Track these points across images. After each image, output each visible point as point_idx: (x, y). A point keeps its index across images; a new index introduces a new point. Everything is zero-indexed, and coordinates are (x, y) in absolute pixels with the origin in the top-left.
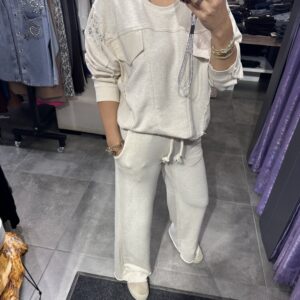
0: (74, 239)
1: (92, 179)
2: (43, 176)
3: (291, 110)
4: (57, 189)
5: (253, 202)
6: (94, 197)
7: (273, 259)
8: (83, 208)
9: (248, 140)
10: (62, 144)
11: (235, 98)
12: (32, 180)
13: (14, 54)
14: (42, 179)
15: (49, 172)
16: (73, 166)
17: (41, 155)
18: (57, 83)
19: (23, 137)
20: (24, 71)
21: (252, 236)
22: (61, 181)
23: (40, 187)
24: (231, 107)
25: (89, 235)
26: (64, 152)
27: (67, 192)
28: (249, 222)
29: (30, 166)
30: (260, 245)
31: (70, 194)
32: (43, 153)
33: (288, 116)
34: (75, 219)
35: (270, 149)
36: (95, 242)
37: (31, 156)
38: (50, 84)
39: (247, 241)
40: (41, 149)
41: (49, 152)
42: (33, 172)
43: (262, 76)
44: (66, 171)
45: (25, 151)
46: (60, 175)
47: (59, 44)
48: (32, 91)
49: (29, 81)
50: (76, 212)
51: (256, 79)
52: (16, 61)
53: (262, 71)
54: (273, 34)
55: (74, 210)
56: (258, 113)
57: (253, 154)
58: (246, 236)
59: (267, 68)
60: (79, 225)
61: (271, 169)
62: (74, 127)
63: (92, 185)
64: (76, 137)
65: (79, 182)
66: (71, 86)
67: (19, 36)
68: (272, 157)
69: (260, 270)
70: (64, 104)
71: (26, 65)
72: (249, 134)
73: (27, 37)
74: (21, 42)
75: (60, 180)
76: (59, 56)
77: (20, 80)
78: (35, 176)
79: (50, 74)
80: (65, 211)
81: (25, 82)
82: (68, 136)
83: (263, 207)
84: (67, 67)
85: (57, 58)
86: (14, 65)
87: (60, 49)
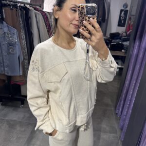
2: (12, 120)
3: (133, 87)
4: (18, 128)
5: (119, 134)
8: (31, 138)
13: (2, 61)
14: (11, 123)
15: (14, 119)
16: (27, 115)
17: (11, 109)
18: (21, 74)
19: (3, 100)
20: (6, 69)
23: (9, 127)
27: (23, 129)
29: (5, 115)
31: (25, 131)
33: (132, 91)
34: (26, 145)
35: (125, 106)
37: (6, 110)
38: (18, 75)
40: (12, 106)
41: (16, 107)
42: (7, 118)
44: (23, 118)
45: (3, 107)
46: (20, 120)
47: (24, 56)
48: (9, 78)
49: (8, 73)
51: (118, 70)
52: (2, 64)
53: (120, 66)
55: (26, 140)
57: (117, 108)
59: (122, 65)
61: (126, 116)
65: (30, 124)
67: (5, 53)
68: (126, 110)
71: (7, 66)
72: (115, 97)
73: (9, 54)
74: (5, 56)
75: (20, 122)
76: (23, 62)
77: (4, 73)
78: (8, 121)
79: (18, 71)
80: (21, 140)
81: (6, 74)
86: (1, 66)
87: (24, 59)
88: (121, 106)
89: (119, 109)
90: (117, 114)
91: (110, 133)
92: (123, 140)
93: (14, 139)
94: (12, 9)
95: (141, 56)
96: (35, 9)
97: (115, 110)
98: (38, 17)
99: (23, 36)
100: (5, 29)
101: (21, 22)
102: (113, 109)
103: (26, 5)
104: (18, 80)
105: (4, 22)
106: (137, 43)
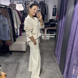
0: (15, 76)
1: (19, 62)
2: (6, 62)
4: (10, 65)
5: (57, 62)
6: (20, 66)
7: (63, 74)
8: (17, 69)
9: (54, 49)
10: (11, 54)
11: (50, 41)
12: (3, 63)
14: (6, 63)
15: (8, 61)
16: (14, 59)
17: (5, 57)
19: (1, 53)
20: (2, 37)
21: (58, 70)
22: (11, 63)
23: (6, 65)
24: (50, 43)
25: (19, 75)
26: (11, 56)
27: (13, 65)
28: (57, 67)
29: (3, 60)
30: (60, 72)
31: (14, 66)
33: (60, 42)
34: (15, 71)
36: (21, 76)
37: (3, 58)
38: (8, 40)
40: (5, 56)
41: (7, 56)
42: (4, 61)
43: (55, 36)
44: (12, 60)
51: (54, 37)
53: (55, 34)
54: (56, 27)
55: (15, 69)
58: (56, 70)
60: (16, 73)
62: (13, 50)
64: (14, 52)
65: (16, 63)
66: (13, 40)
68: (59, 51)
69: (61, 77)
70: (11, 44)
74: (2, 31)
75: (11, 62)
77: (1, 39)
78: (4, 62)
80: (13, 70)
81: (2, 40)
84: (12, 36)
87: (11, 32)
88: (57, 50)
89: (56, 52)
90: (55, 54)
91: (53, 62)
92: (59, 64)
93: (9, 69)
94: (4, 9)
96: (14, 9)
98: (15, 13)
99: (10, 21)
100: (1, 18)
101: (9, 15)
102: (53, 53)
103: (10, 7)
104: (8, 42)
105: (1, 15)
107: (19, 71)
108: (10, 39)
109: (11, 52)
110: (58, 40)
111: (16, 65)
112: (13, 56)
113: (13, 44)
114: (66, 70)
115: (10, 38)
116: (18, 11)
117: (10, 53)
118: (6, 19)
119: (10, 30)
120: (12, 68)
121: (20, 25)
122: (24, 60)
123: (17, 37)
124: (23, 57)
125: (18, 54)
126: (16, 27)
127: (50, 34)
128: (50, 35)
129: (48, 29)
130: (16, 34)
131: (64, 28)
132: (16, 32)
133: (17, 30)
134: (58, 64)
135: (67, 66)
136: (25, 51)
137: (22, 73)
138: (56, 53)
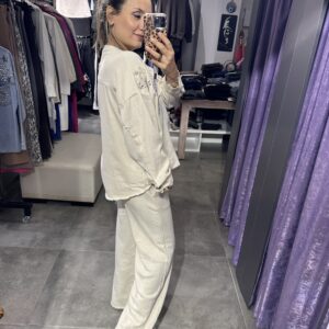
0: (46, 312)
1: (62, 247)
2: (6, 248)
4: (24, 261)
5: (228, 255)
6: (66, 266)
7: (251, 306)
8: (54, 278)
9: (218, 198)
10: (28, 213)
11: (202, 158)
14: (8, 252)
15: (14, 244)
16: (40, 235)
17: (3, 227)
21: (230, 287)
22: (28, 252)
23: (4, 261)
24: (199, 167)
25: (63, 306)
26: (29, 222)
27: (35, 263)
28: (227, 275)
30: (239, 296)
31: (39, 264)
32: (6, 225)
33: (248, 168)
34: (46, 291)
36: (70, 312)
38: (17, 150)
39: (226, 293)
41: (13, 222)
43: (226, 138)
44: (33, 241)
46: (26, 246)
47: (26, 110)
50: (47, 283)
51: (220, 141)
53: (224, 132)
54: (230, 99)
55: (44, 282)
56: (223, 171)
58: (225, 288)
59: (228, 130)
60: (51, 297)
62: (40, 196)
63: (62, 254)
64: (41, 205)
65: (49, 251)
66: (39, 151)
68: (240, 207)
69: (241, 319)
70: (29, 171)
72: (218, 192)
75: (27, 250)
76: (26, 122)
79: (17, 140)
80: (35, 283)
82: (34, 205)
83: (237, 257)
84: (34, 132)
85: (24, 123)
87: (28, 115)
88: (231, 202)
89: (226, 211)
90: (222, 220)
91: (212, 255)
92: (236, 263)
93: (20, 281)
95: (262, 99)
96: (43, 9)
97: (219, 213)
99: (24, 67)
101: (18, 36)
102: (215, 212)
104: (15, 163)
106: (255, 77)
107: (62, 289)
108: (24, 148)
109: (28, 206)
110: (238, 160)
111: (50, 261)
112: (36, 222)
113: (36, 169)
114: (266, 295)
115: (24, 144)
116: (62, 21)
117: (22, 211)
118: (7, 54)
119: (26, 105)
120: (30, 275)
121: (72, 85)
122: (87, 240)
123: (57, 136)
124: (80, 226)
125: (58, 213)
126: (51, 92)
127: (203, 129)
128: (204, 136)
129: (197, 109)
130: (53, 126)
131: (268, 109)
132: (52, 114)
133: (57, 106)
134: (231, 261)
135: (270, 278)
136: (92, 201)
137: (75, 298)
138: (226, 215)
